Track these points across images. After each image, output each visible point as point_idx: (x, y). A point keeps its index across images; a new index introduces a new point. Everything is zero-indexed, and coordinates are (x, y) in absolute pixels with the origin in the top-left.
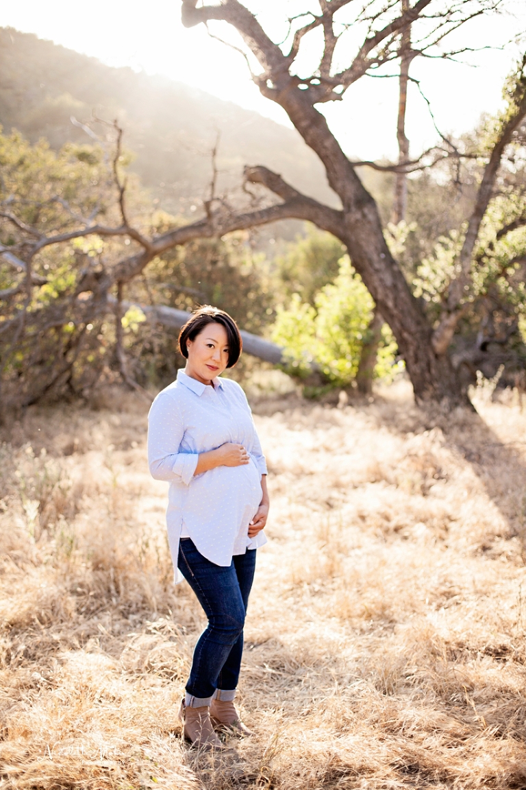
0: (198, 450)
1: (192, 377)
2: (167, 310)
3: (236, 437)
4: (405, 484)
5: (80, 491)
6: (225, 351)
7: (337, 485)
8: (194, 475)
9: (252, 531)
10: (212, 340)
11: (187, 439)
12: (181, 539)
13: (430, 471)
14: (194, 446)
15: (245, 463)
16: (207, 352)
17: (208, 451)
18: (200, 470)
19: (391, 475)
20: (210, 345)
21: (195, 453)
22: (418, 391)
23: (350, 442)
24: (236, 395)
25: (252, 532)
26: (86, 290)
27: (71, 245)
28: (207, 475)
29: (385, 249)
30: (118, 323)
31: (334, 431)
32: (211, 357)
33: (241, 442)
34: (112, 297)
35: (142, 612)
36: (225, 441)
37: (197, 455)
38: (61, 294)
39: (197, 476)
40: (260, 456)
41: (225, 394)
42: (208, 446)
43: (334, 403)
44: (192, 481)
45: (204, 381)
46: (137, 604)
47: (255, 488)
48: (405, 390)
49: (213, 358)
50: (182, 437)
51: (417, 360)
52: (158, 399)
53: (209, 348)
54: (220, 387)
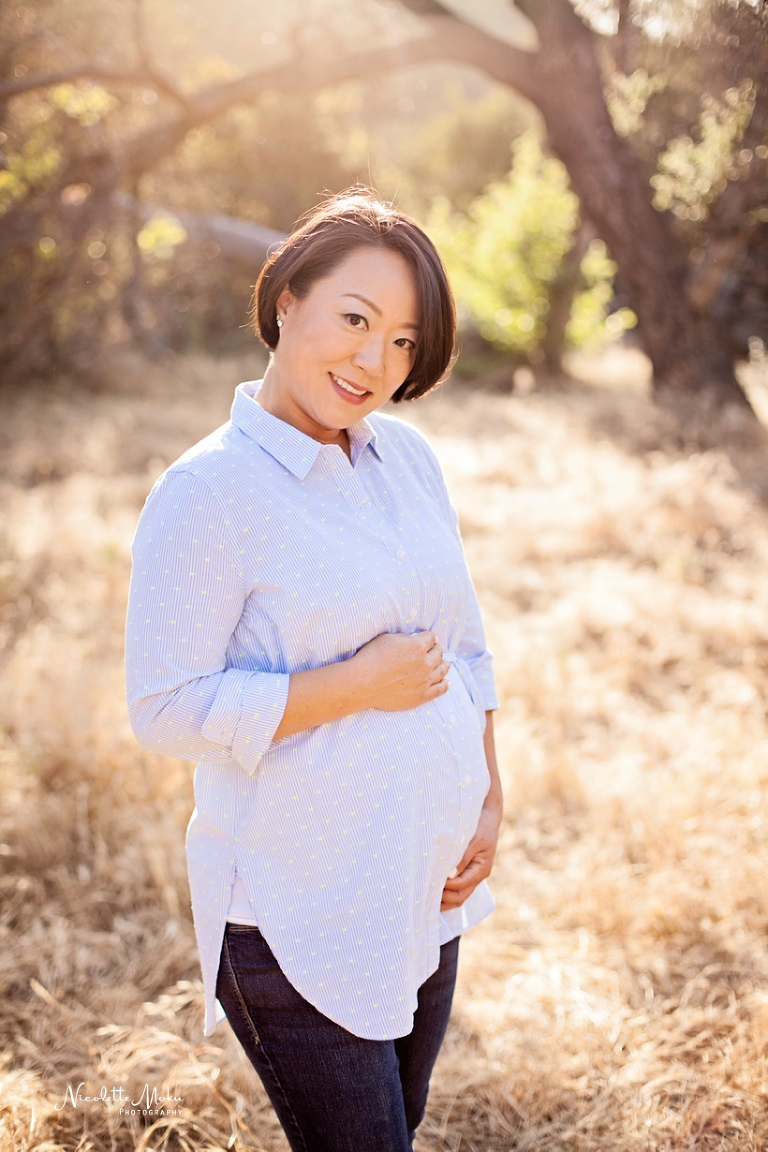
0: (291, 661)
1: (281, 415)
2: (221, 224)
3: (414, 613)
4: (672, 566)
5: (44, 568)
6: (399, 342)
7: (533, 558)
8: (276, 738)
9: (452, 897)
10: (364, 301)
11: (256, 623)
12: (228, 925)
13: (712, 538)
14: (277, 644)
15: (438, 694)
16: (342, 339)
17: (325, 665)
18: (296, 724)
19: (639, 544)
20: (354, 319)
21: (282, 670)
22: (659, 375)
23: (547, 469)
24: (415, 469)
25: (453, 895)
26: (77, 181)
27: (46, 100)
28: (318, 739)
29: (606, 120)
30: (134, 241)
31: (514, 444)
32: (352, 357)
33: (427, 625)
34: (122, 198)
35: (144, 913)
36: (377, 629)
37: (286, 677)
38: (33, 190)
39: (285, 742)
40: (479, 654)
41: (381, 467)
42: (325, 651)
43: (506, 388)
44: (267, 756)
45: (318, 431)
46: (133, 889)
47: (468, 779)
48: (629, 369)
49: (359, 362)
50: (236, 615)
51: (659, 318)
52: (165, 487)
53: (350, 327)
54: (370, 447)
